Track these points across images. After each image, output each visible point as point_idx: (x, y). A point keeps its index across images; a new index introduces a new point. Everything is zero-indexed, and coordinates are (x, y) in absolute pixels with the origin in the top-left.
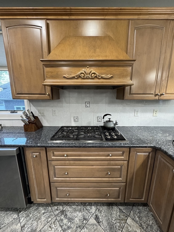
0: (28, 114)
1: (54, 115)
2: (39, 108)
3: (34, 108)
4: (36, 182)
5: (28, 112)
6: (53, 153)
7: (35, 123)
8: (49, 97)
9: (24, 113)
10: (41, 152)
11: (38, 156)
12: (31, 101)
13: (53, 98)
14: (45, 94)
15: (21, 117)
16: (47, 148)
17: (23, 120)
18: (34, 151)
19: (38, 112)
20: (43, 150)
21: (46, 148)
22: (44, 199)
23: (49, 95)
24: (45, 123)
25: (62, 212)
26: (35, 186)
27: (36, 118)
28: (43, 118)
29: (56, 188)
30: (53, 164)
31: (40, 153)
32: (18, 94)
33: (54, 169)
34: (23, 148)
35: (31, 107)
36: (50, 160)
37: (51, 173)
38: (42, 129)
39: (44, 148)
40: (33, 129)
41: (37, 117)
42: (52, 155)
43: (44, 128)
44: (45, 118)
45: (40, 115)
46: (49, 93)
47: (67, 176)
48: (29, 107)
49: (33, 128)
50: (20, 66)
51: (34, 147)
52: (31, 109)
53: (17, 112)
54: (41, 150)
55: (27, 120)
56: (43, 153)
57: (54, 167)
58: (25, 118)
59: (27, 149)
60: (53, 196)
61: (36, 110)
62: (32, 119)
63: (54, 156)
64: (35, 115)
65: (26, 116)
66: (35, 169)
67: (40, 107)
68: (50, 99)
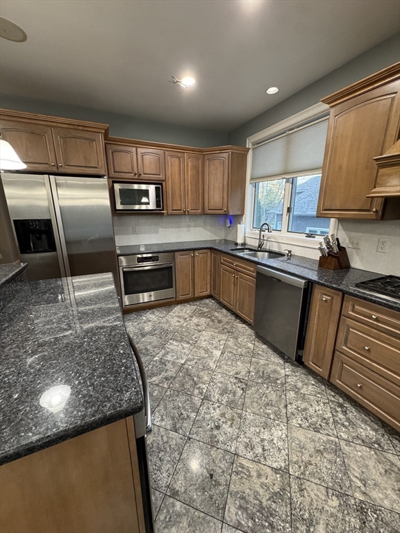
0: (331, 241)
1: (379, 250)
2: (353, 234)
3: (344, 232)
4: (316, 338)
5: (332, 238)
6: (354, 307)
7: (338, 258)
8: (376, 215)
9: (326, 239)
10: (335, 297)
11: (328, 301)
12: (341, 220)
13: (383, 218)
14: (368, 210)
15: (321, 243)
16: (346, 295)
17: (321, 249)
18: (325, 293)
19: (348, 241)
20: (338, 295)
21: (344, 293)
22: (319, 367)
23: (376, 212)
24: (356, 263)
25: (341, 406)
26: (313, 341)
27: (342, 249)
28: (354, 252)
29: (342, 363)
30: (348, 323)
31: (333, 298)
32: (325, 210)
33: (348, 331)
34: (312, 283)
35: (339, 231)
36: (345, 314)
37: (341, 336)
38: (348, 271)
39: (341, 293)
40: (332, 267)
41: (344, 248)
42: (350, 308)
43: (351, 270)
44: (358, 254)
45: (351, 246)
46: (378, 208)
47: (367, 355)
48: (336, 231)
49: (333, 263)
50: (340, 167)
51: (327, 286)
52: (339, 234)
53: (314, 237)
54: (335, 294)
55: (327, 251)
56: (337, 300)
57: (348, 329)
58: (324, 246)
59: (317, 286)
60: (333, 372)
61: (346, 236)
62: (336, 250)
63: (353, 311)
64: (341, 245)
65: (328, 243)
66: (319, 318)
67: (355, 231)
68: (377, 220)
